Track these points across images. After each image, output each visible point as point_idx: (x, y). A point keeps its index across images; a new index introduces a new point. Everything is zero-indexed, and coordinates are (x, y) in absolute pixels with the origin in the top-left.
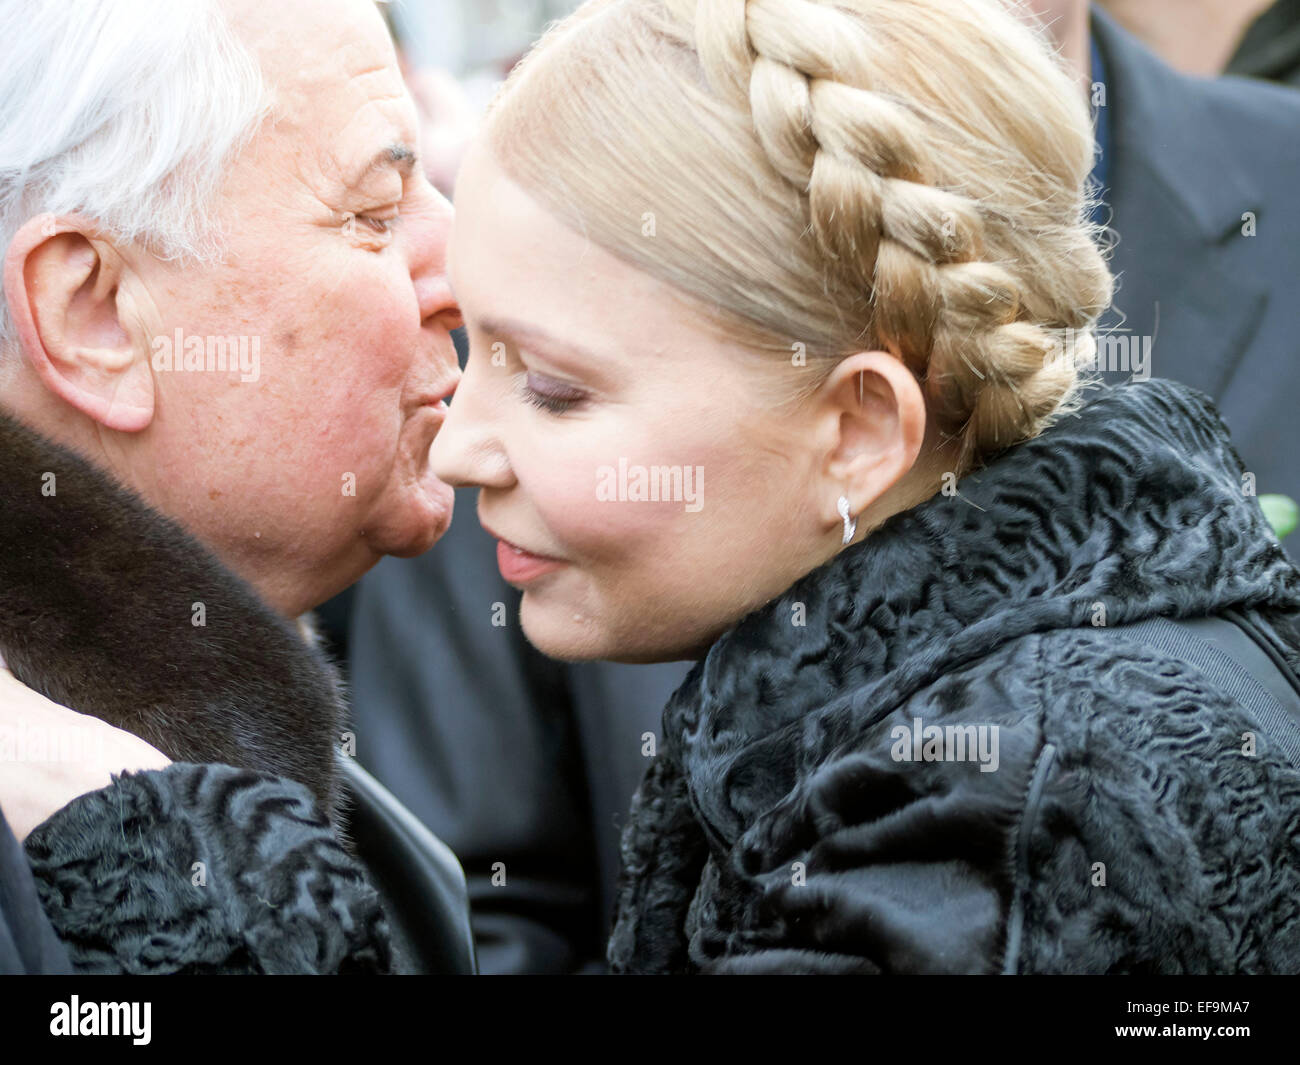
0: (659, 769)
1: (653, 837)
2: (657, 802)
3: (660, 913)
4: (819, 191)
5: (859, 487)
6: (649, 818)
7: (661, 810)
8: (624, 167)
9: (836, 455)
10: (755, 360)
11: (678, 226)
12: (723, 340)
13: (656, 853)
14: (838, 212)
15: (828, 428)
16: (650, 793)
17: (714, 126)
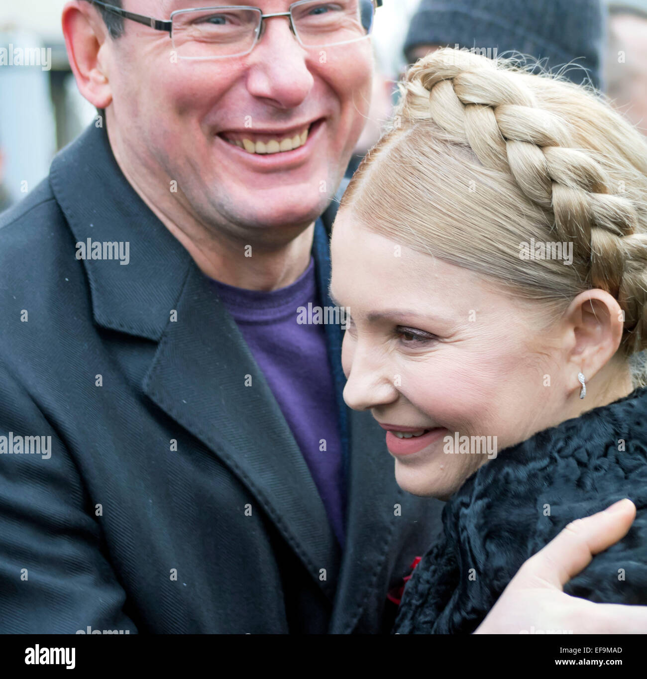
0: (435, 551)
1: (427, 586)
2: (433, 568)
3: (425, 626)
4: (559, 206)
5: (589, 366)
6: (426, 576)
7: (434, 572)
8: (444, 214)
9: (574, 352)
10: (530, 306)
11: (480, 239)
12: (511, 298)
13: (428, 594)
14: (572, 215)
15: (570, 337)
16: (428, 563)
17: (490, 182)
